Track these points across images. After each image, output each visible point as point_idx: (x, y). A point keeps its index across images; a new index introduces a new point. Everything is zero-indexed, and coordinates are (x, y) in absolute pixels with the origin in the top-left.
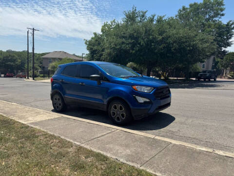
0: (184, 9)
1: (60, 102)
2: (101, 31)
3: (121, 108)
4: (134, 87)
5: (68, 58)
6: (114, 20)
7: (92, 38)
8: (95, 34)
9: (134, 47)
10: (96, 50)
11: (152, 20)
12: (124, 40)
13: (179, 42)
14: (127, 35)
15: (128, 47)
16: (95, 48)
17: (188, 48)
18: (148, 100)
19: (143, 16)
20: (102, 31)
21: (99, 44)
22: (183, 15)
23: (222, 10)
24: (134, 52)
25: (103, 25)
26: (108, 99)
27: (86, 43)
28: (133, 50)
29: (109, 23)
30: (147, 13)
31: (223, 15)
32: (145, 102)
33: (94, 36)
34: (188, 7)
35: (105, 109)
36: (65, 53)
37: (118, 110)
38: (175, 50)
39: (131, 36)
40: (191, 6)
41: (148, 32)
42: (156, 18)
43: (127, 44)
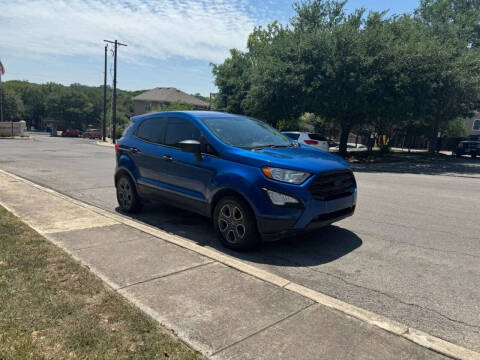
1: (129, 192)
2: (246, 45)
3: (237, 215)
4: (266, 170)
5: (182, 102)
6: (276, 22)
7: (228, 61)
8: (234, 52)
9: (312, 80)
10: (233, 87)
11: (355, 22)
12: (290, 65)
13: (413, 69)
14: (298, 53)
16: (231, 81)
17: (434, 85)
18: (293, 200)
19: (337, 13)
20: (250, 45)
21: (240, 73)
22: (431, 9)
24: (310, 90)
25: (252, 32)
26: (214, 192)
27: (214, 72)
28: (309, 86)
29: (265, 28)
32: (288, 205)
33: (230, 57)
36: (179, 91)
37: (231, 219)
38: (402, 87)
39: (306, 57)
41: (343, 48)
42: (365, 17)
43: (297, 74)
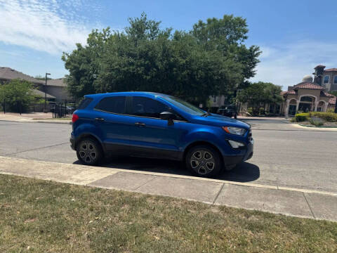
0: (201, 24)
1: (94, 150)
2: (86, 42)
4: (225, 129)
6: (109, 28)
7: (75, 52)
8: (79, 45)
9: (149, 71)
10: (84, 71)
11: (167, 35)
12: (131, 60)
13: (206, 68)
14: (137, 53)
15: (141, 70)
16: (82, 67)
17: (216, 78)
18: (242, 145)
19: (155, 28)
20: (89, 41)
21: (89, 62)
23: (245, 32)
24: (148, 77)
25: (91, 33)
27: (63, 59)
28: (147, 75)
29: (100, 31)
30: (160, 25)
31: (246, 38)
33: (77, 49)
34: (206, 22)
35: (180, 157)
36: (13, 70)
37: (202, 158)
38: (201, 78)
40: (209, 21)
42: (173, 33)
43: (138, 66)
